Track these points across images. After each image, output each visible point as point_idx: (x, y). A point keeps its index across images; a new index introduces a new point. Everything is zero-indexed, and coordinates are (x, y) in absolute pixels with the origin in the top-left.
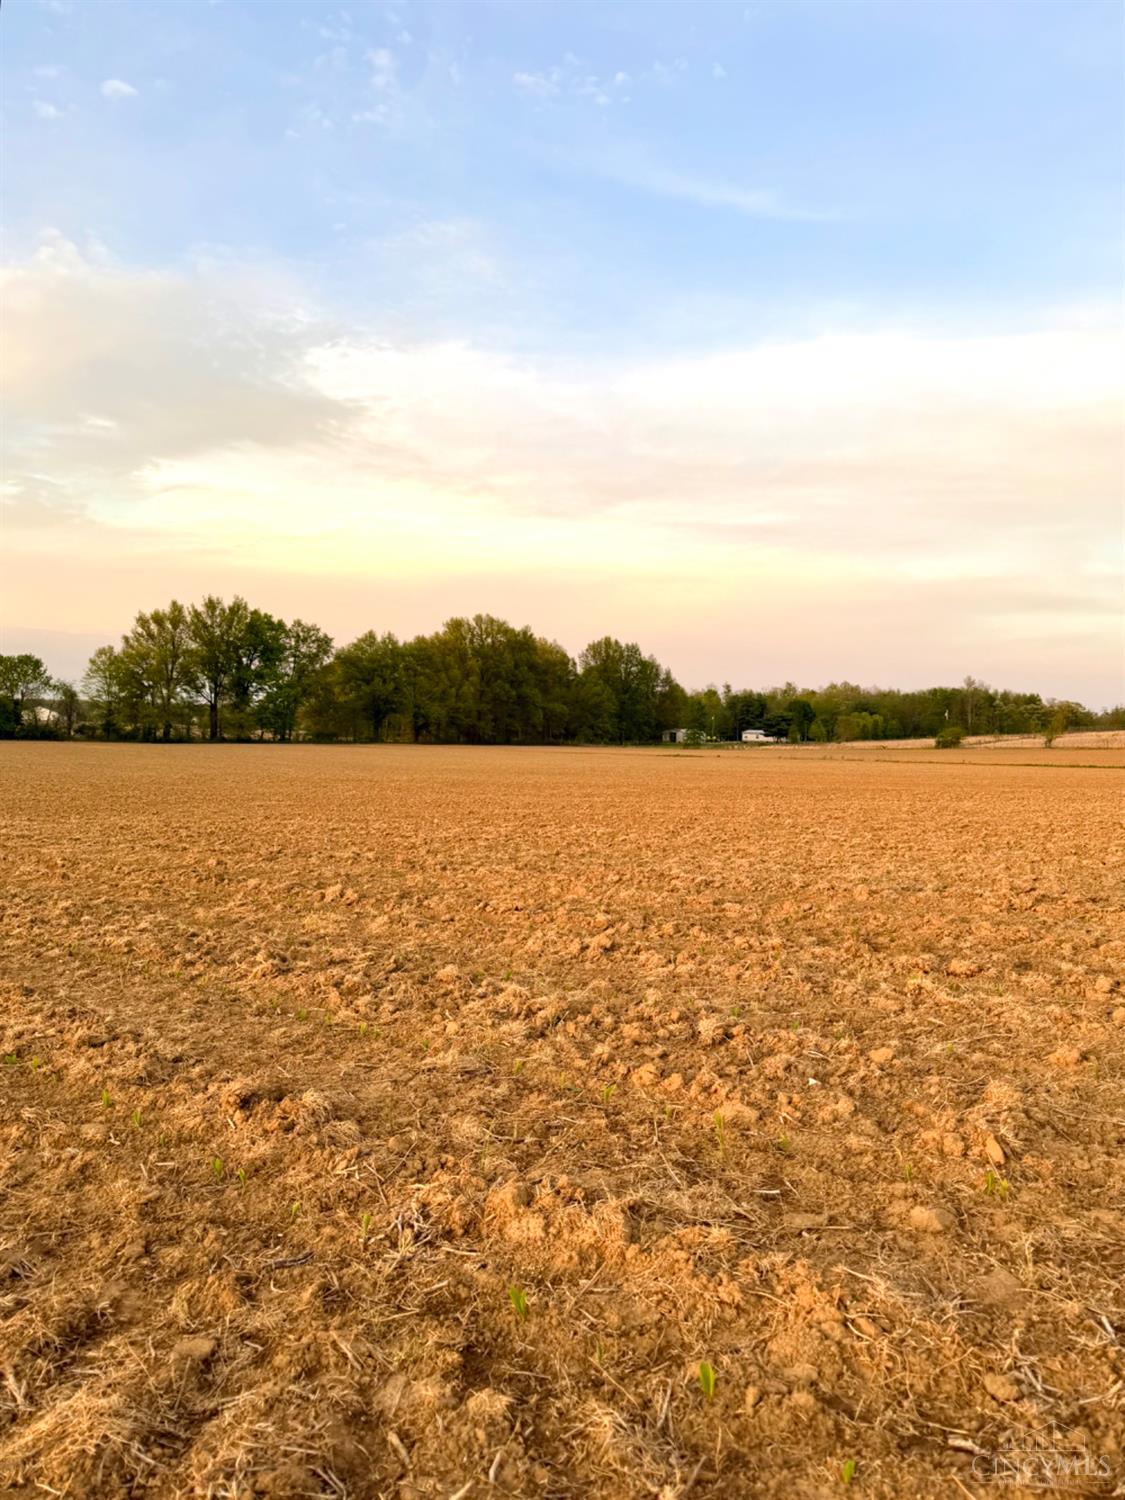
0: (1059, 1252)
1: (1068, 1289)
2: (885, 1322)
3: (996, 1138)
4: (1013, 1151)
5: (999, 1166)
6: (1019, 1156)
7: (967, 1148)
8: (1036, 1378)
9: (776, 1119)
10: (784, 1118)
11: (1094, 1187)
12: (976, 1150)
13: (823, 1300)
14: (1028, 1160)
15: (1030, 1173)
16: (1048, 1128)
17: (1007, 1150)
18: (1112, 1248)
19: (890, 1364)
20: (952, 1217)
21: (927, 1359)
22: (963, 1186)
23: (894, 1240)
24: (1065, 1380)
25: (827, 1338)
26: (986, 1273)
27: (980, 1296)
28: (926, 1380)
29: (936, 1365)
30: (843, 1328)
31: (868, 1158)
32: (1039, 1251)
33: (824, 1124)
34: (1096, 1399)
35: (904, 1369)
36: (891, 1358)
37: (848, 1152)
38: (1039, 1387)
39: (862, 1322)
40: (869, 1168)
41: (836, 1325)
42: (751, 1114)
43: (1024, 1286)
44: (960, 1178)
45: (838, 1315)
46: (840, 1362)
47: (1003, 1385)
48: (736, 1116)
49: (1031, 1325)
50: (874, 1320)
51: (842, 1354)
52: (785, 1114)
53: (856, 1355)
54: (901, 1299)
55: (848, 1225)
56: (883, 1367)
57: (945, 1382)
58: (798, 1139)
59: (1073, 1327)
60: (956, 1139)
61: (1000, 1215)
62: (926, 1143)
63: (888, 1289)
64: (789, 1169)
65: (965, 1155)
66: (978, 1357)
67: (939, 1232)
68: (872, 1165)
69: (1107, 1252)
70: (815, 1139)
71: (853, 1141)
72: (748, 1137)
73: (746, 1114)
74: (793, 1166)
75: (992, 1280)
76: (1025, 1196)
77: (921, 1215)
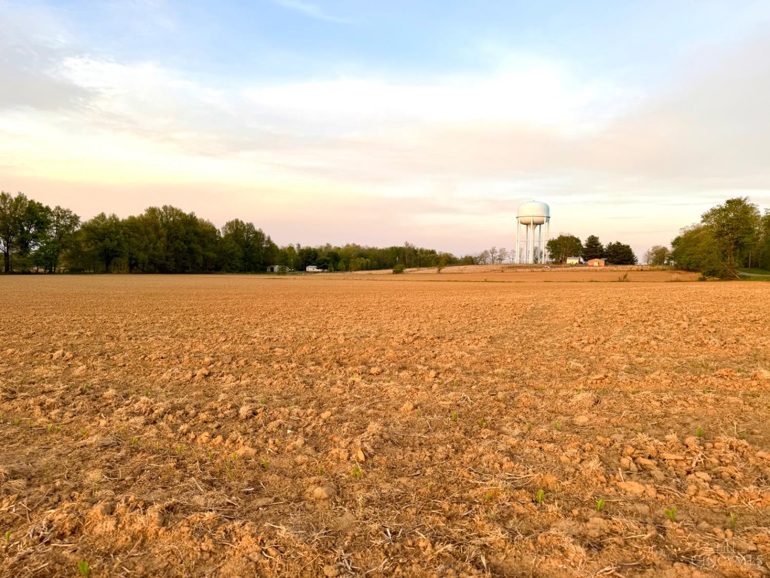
0: (378, 500)
1: (377, 518)
2: (282, 548)
3: (362, 450)
4: (369, 454)
5: (362, 462)
6: (371, 456)
7: (350, 455)
8: (349, 564)
9: (265, 453)
10: (269, 451)
11: (403, 467)
12: (354, 456)
13: (253, 542)
14: (376, 458)
15: (376, 464)
16: (389, 442)
17: (367, 455)
18: (402, 495)
19: (279, 569)
20: (333, 490)
21: (298, 564)
22: (344, 475)
23: (304, 505)
24: (362, 562)
25: (251, 561)
26: (340, 516)
27: (336, 527)
28: (296, 574)
29: (302, 565)
30: (260, 555)
31: (304, 467)
32: (369, 502)
33: (288, 452)
34: (374, 569)
35: (286, 570)
36: (280, 566)
37: (296, 464)
38: (349, 568)
39: (270, 550)
40: (304, 471)
41: (256, 554)
42: (253, 451)
43: (357, 519)
44: (344, 470)
45: (259, 549)
46: (255, 572)
47: (332, 570)
48: (245, 453)
49: (354, 537)
50: (277, 548)
51: (256, 567)
52: (269, 449)
53: (264, 567)
54: (293, 535)
55: (284, 500)
56: (276, 571)
57: (306, 573)
58: (273, 461)
59: (373, 536)
60: (345, 452)
61: (356, 486)
62: (333, 455)
63: (287, 531)
64: (264, 476)
65: (349, 459)
66: (322, 558)
67: (326, 499)
68: (305, 469)
69: (399, 497)
70: (282, 459)
71: (299, 459)
72: (248, 463)
73: (250, 452)
74: (266, 475)
75: (344, 519)
76: (370, 476)
77: (319, 492)
